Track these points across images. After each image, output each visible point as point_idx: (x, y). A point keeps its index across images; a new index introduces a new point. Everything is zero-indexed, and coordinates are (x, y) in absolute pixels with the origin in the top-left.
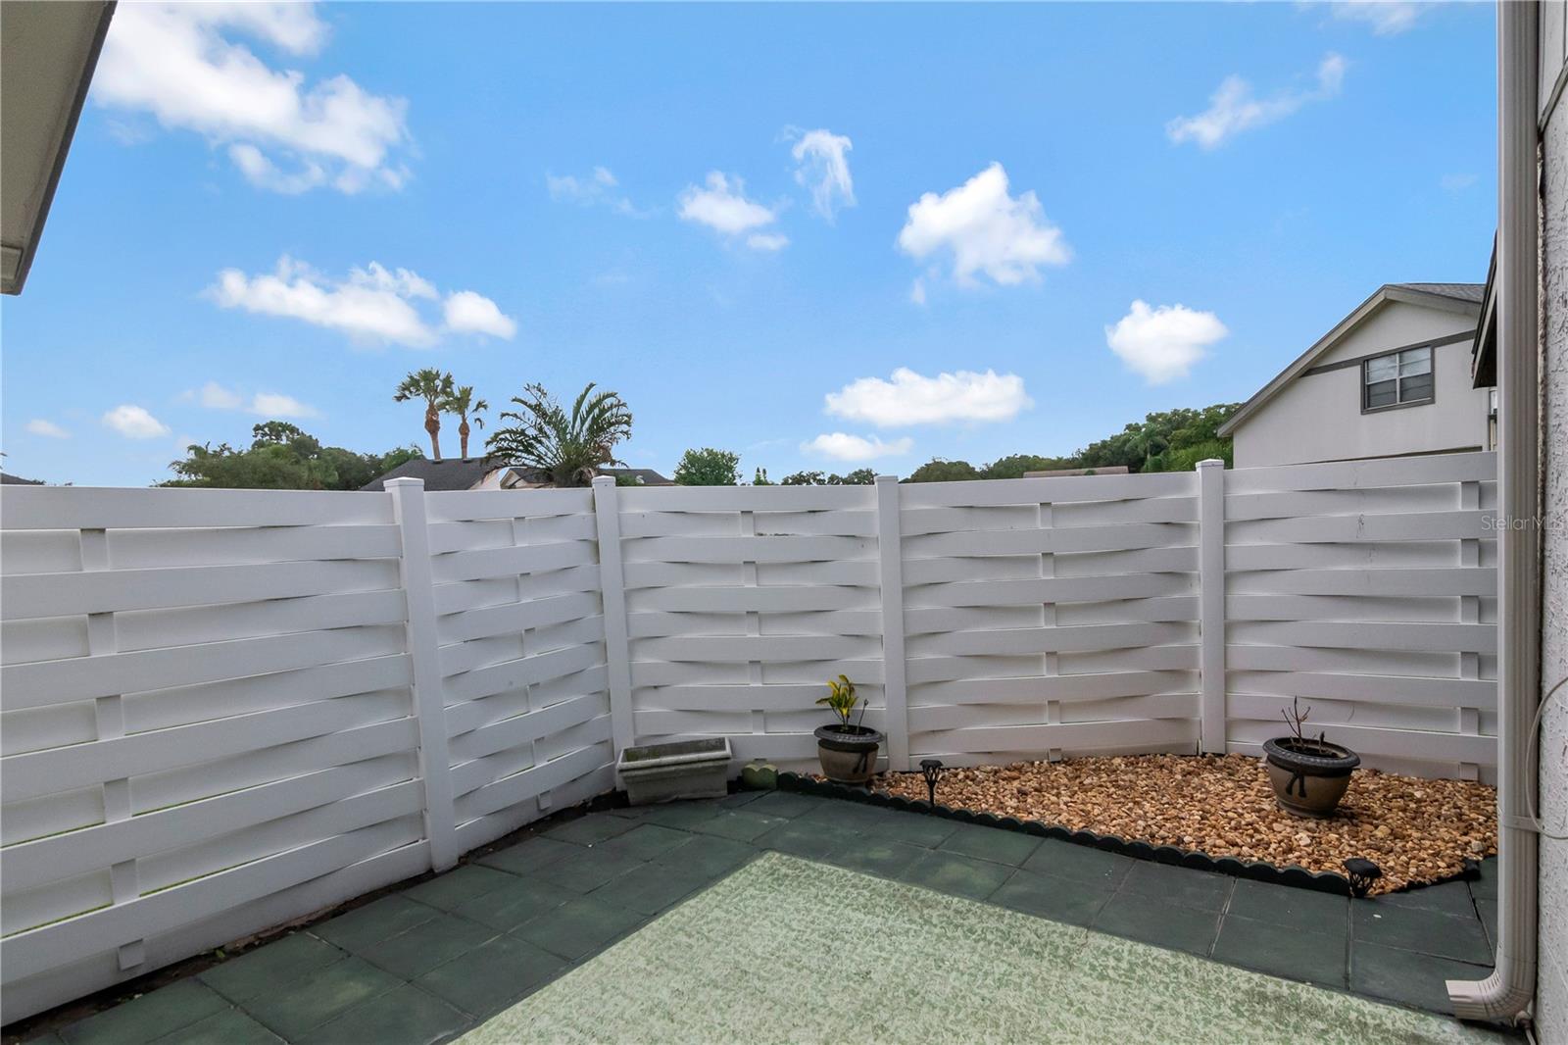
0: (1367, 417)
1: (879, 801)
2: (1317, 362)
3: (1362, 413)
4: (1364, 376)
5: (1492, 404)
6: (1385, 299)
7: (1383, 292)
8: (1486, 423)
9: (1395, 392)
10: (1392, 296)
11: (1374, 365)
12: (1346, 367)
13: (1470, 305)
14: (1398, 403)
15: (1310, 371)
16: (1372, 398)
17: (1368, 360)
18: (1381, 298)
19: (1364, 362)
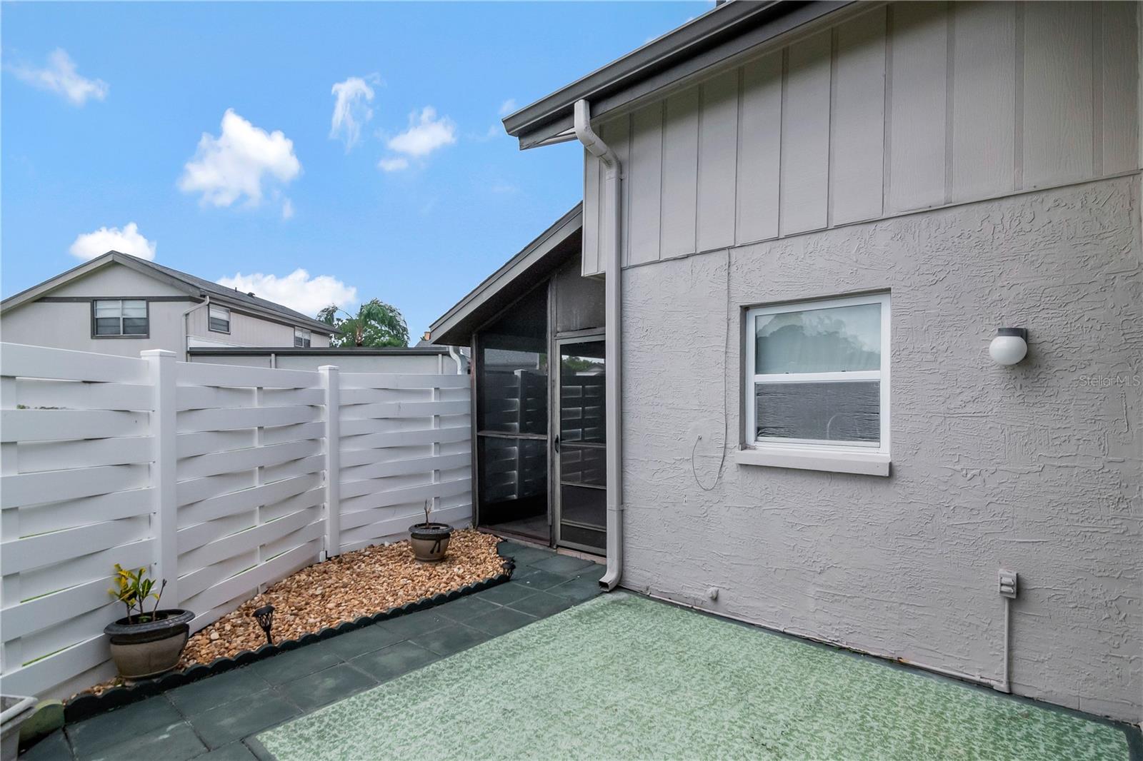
0: (95, 341)
1: (200, 673)
2: (49, 294)
3: (92, 338)
4: (93, 311)
5: (189, 344)
6: (113, 261)
7: (111, 255)
8: (185, 356)
9: (119, 326)
10: (118, 260)
11: (100, 305)
12: (77, 302)
13: (175, 280)
14: (122, 334)
15: (42, 299)
16: (99, 328)
17: (96, 300)
18: (110, 259)
19: (94, 301)
